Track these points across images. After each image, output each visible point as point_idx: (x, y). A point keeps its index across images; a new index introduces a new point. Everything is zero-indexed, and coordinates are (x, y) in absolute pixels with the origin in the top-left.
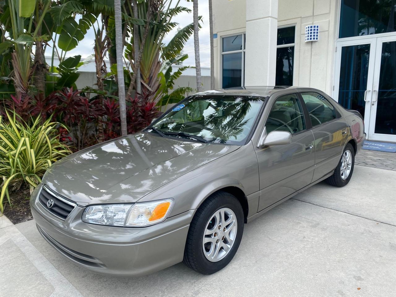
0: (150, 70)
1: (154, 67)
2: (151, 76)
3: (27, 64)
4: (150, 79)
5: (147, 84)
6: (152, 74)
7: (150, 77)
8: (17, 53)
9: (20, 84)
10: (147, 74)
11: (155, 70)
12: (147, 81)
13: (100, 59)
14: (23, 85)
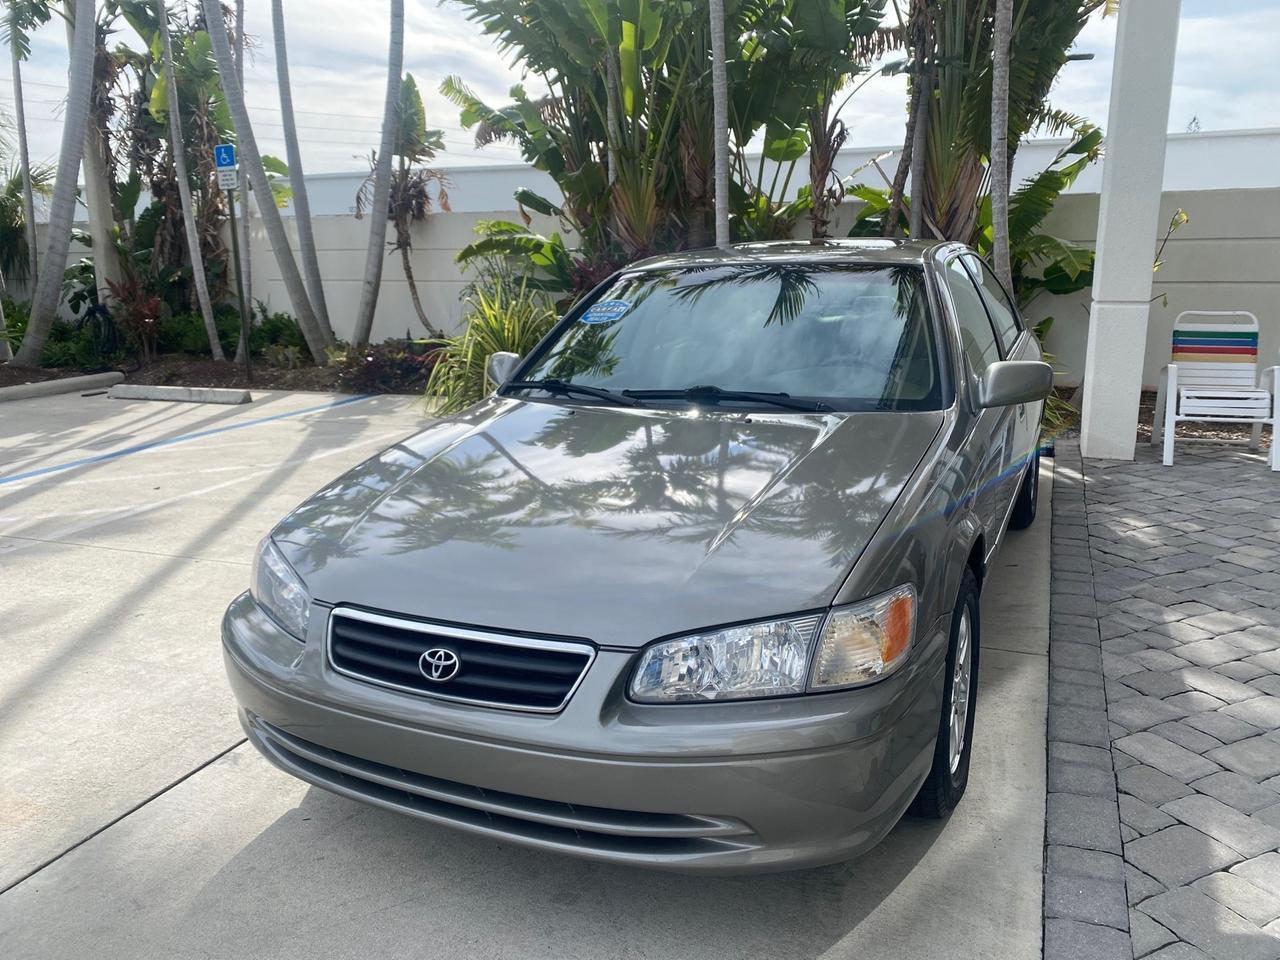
0: (954, 186)
1: (965, 181)
2: (955, 206)
3: (647, 201)
4: (952, 214)
5: (940, 230)
6: (958, 201)
7: (953, 208)
8: (622, 185)
9: (629, 238)
10: (943, 203)
11: (966, 189)
12: (942, 222)
13: (818, 175)
14: (635, 240)
